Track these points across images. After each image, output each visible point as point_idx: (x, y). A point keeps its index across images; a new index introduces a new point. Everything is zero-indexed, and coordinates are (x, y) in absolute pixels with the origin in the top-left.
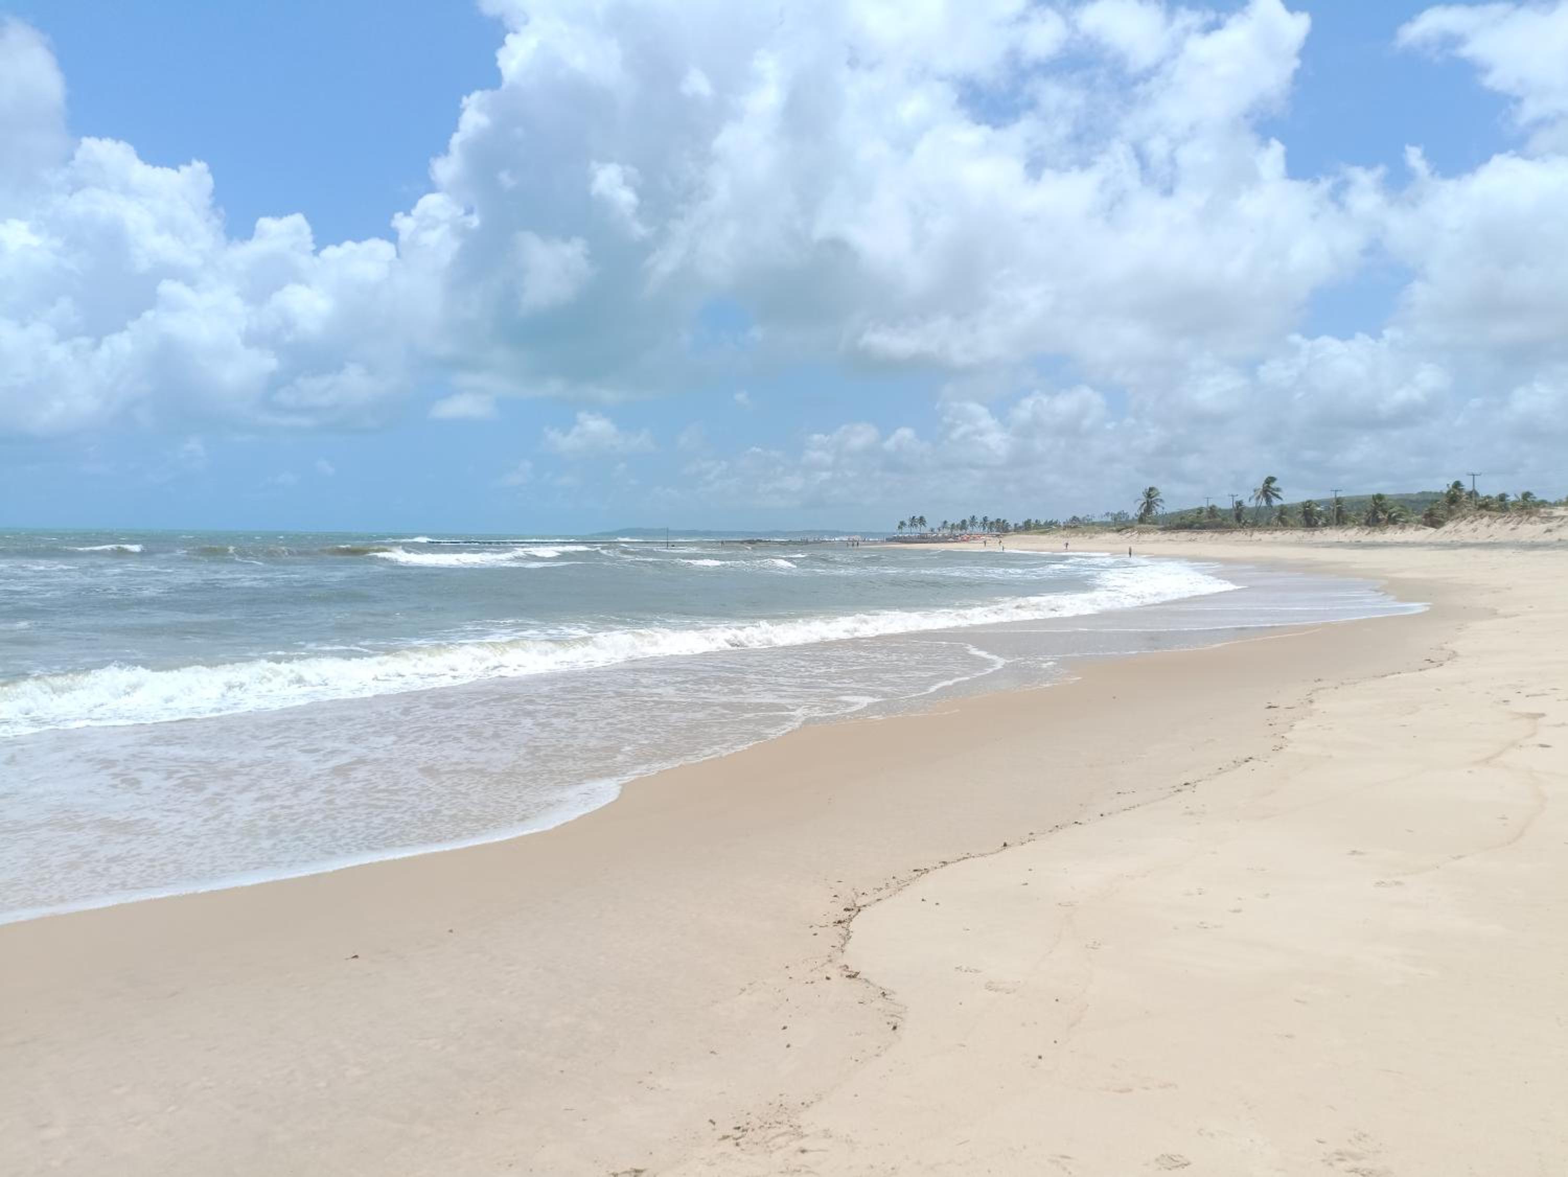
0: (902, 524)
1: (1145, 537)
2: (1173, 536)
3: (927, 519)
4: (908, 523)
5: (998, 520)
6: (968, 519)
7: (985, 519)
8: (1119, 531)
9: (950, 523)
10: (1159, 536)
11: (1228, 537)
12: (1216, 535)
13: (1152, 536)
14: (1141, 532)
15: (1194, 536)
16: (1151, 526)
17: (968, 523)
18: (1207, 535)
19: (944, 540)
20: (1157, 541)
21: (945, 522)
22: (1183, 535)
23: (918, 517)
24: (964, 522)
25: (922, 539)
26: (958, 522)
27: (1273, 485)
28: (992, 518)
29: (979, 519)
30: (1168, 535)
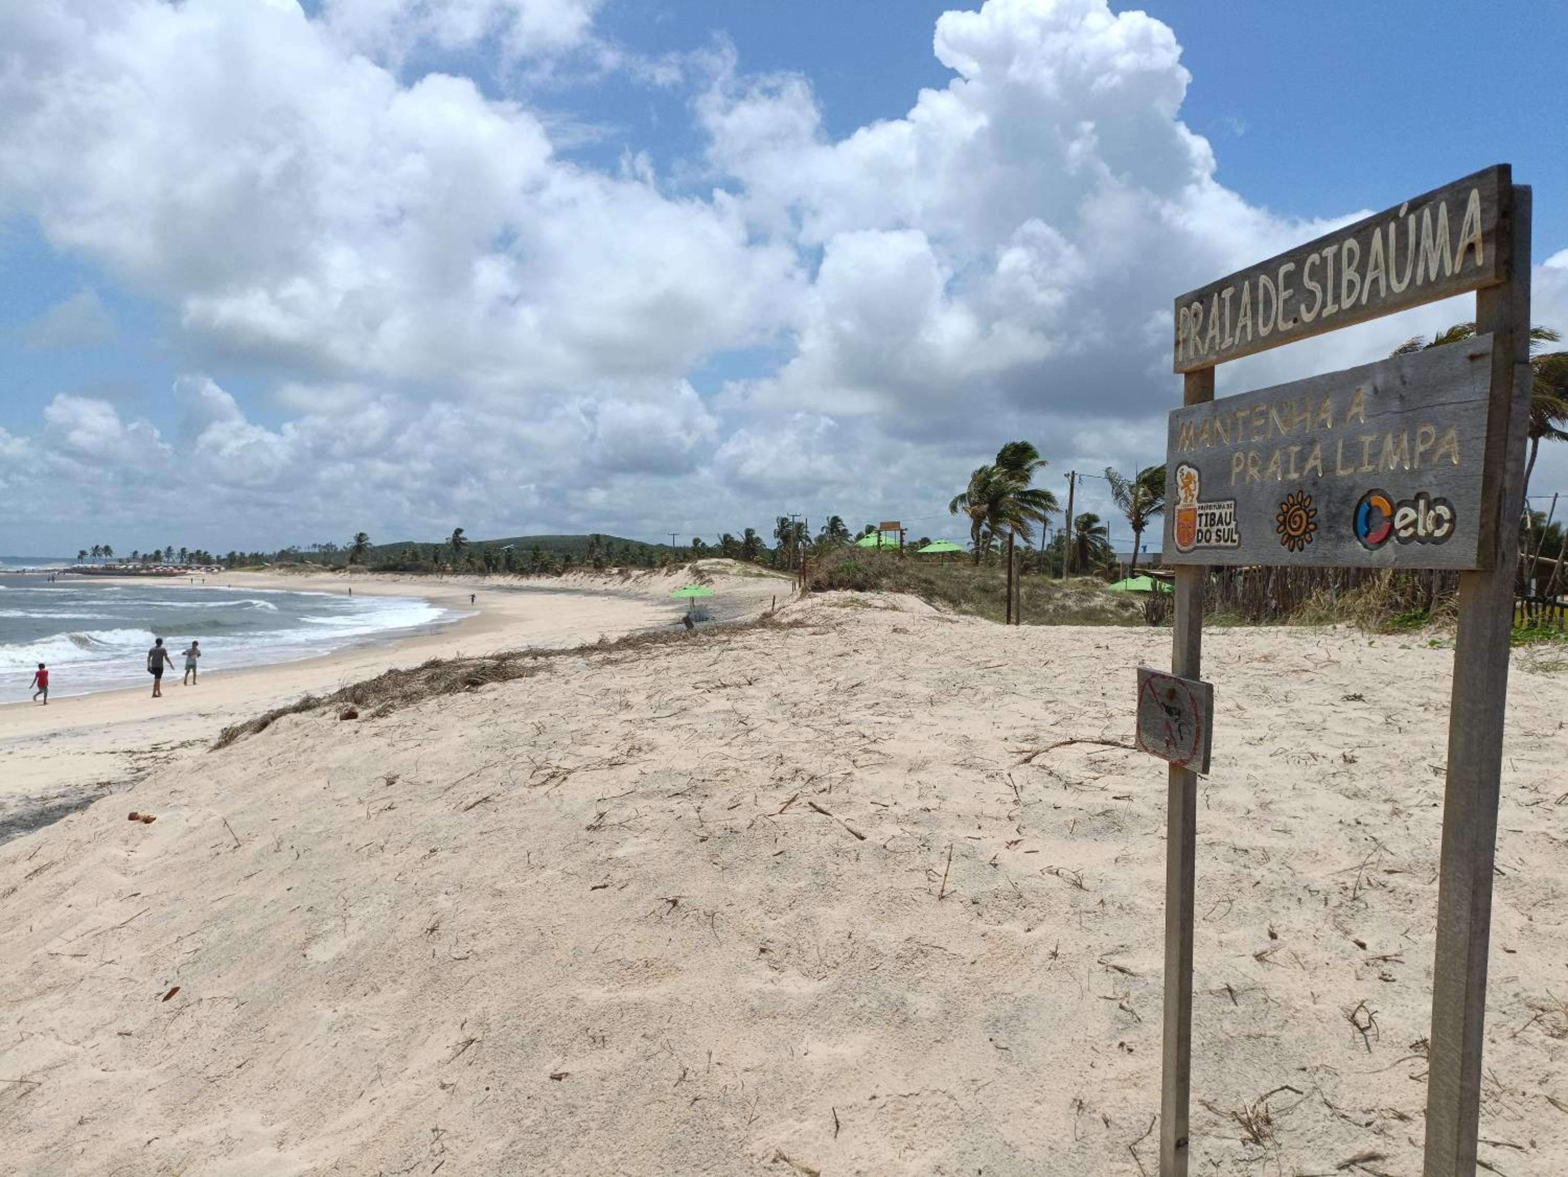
0: (83, 553)
1: (356, 576)
2: (380, 577)
3: (112, 547)
4: (89, 552)
5: (198, 552)
6: (163, 550)
7: (183, 550)
8: (333, 570)
9: (140, 555)
10: (369, 576)
11: (424, 578)
12: (415, 577)
13: (362, 577)
14: (353, 572)
15: (397, 577)
16: (361, 567)
17: (163, 554)
18: (408, 577)
19: (135, 573)
20: (366, 581)
21: (136, 553)
22: (388, 576)
23: (102, 546)
24: (158, 553)
25: (109, 571)
26: (151, 552)
27: (461, 536)
28: (191, 550)
29: (176, 550)
30: (377, 576)
